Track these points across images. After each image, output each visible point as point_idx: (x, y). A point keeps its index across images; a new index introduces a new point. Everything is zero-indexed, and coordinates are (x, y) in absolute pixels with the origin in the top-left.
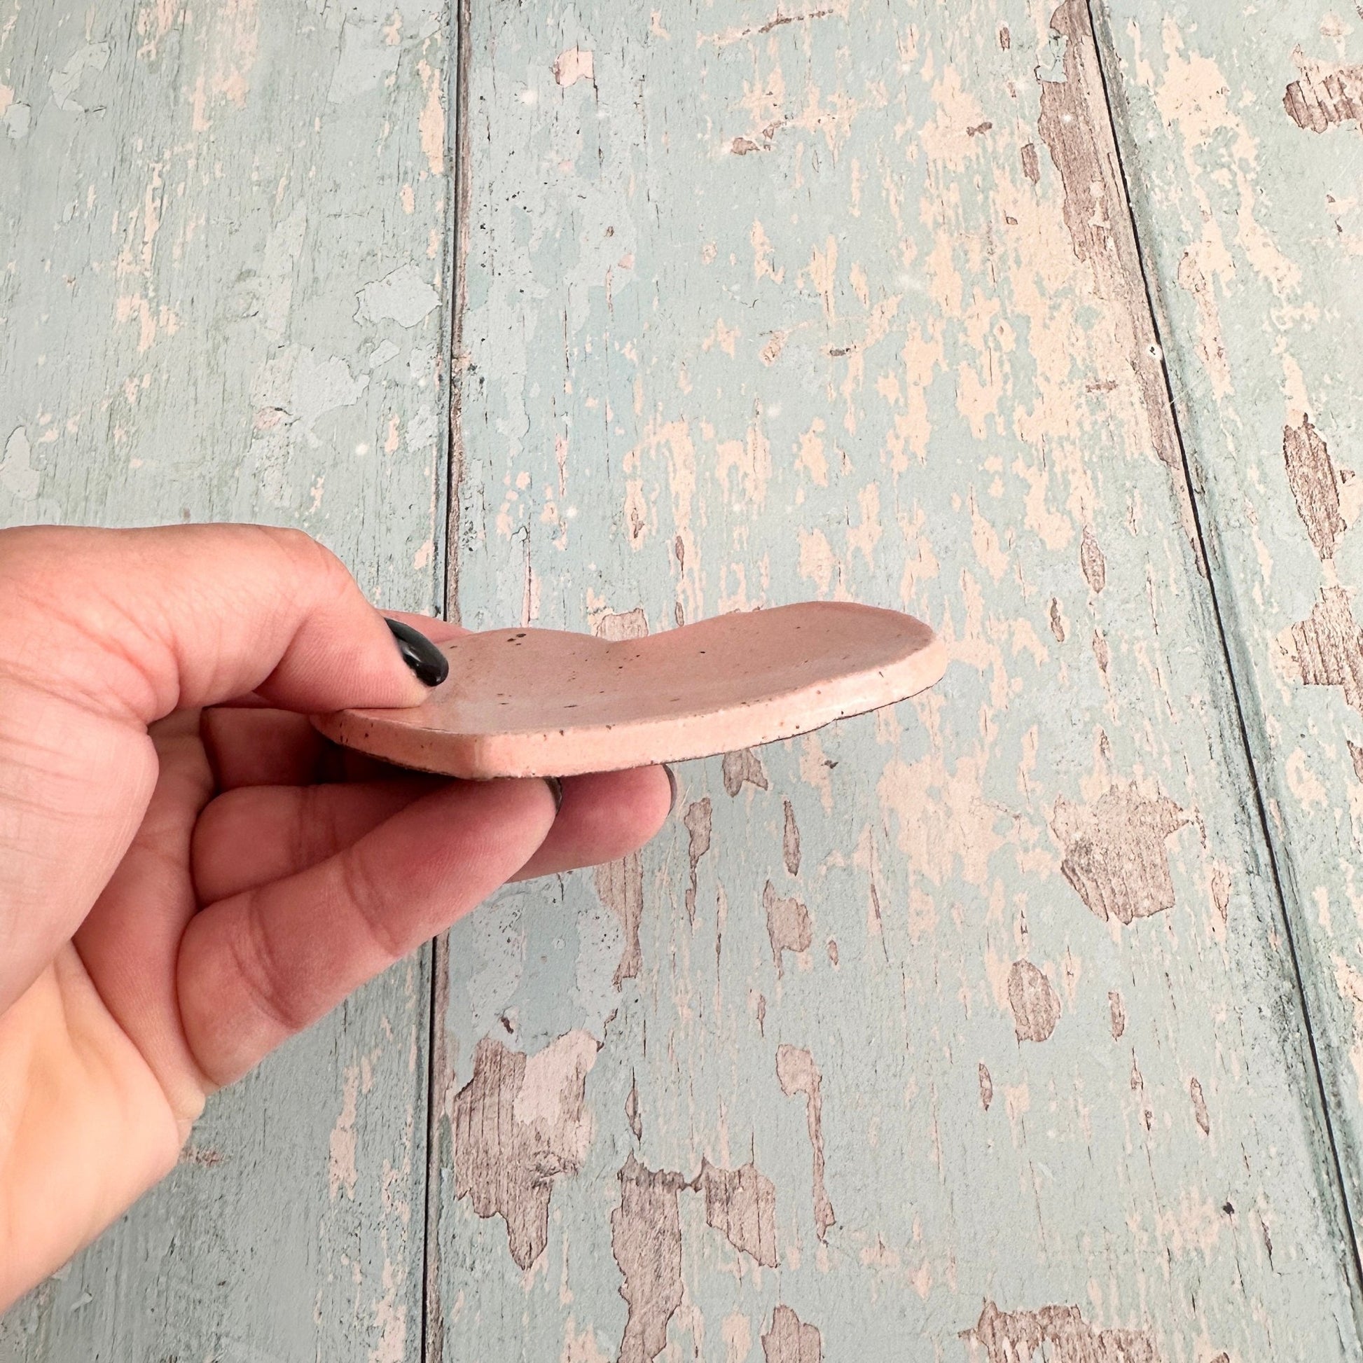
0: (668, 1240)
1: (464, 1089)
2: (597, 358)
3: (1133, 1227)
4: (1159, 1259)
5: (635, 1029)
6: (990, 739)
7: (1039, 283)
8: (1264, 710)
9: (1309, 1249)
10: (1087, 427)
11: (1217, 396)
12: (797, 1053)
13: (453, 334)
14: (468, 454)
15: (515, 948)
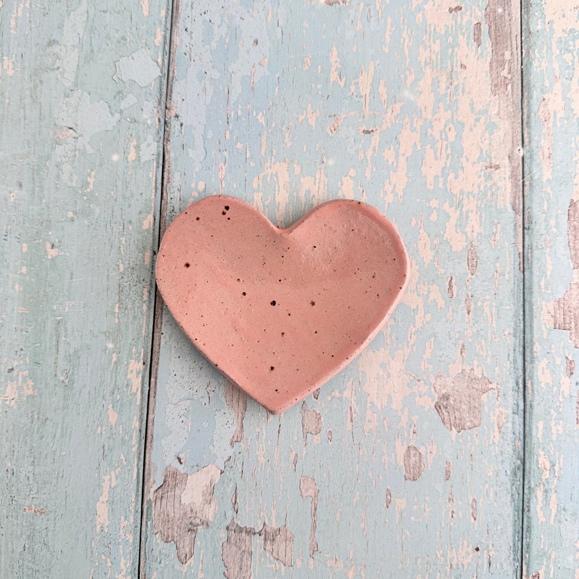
0: (246, 555)
1: (159, 488)
2: (243, 119)
3: (439, 556)
4: (446, 567)
5: (238, 465)
6: (412, 342)
7: (472, 105)
8: (534, 340)
9: (505, 565)
10: (482, 188)
11: (544, 180)
12: (310, 480)
13: (167, 94)
14: (173, 167)
15: (185, 425)
